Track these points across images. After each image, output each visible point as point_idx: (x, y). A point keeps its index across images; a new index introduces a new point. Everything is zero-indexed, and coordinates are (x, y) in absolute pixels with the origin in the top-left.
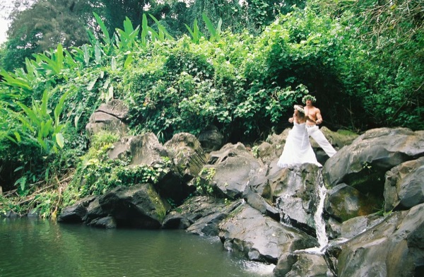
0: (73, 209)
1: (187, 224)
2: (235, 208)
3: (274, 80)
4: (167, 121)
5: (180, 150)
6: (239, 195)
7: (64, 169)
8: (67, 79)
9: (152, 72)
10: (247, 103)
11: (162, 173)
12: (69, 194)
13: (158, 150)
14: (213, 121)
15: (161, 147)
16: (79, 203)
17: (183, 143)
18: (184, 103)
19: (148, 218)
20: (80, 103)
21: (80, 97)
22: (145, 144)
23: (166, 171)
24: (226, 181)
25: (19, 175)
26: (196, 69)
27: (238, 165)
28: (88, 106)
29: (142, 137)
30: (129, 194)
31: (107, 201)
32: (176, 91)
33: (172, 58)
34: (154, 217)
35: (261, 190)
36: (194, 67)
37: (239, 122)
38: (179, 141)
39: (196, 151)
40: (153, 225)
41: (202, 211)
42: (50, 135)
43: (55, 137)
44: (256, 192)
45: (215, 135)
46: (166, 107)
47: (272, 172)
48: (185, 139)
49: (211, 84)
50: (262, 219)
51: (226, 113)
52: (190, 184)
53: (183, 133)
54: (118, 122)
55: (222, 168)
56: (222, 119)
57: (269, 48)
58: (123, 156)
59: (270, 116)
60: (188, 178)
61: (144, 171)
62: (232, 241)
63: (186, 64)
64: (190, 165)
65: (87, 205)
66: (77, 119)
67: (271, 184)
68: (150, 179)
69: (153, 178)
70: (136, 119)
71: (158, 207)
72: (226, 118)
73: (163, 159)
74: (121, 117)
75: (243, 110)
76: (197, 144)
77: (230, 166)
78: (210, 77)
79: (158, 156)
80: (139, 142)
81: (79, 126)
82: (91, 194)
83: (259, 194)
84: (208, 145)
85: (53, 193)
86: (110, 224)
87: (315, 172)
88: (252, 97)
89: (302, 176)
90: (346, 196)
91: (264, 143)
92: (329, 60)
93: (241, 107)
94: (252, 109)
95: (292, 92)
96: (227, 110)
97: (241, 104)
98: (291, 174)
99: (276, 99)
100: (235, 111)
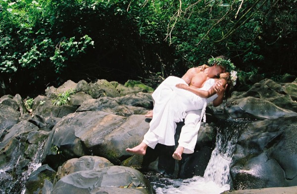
10: (30, 53)
51: (9, 63)
87: (39, 143)
88: (35, 47)
89: (25, 147)
90: (47, 180)
91: (39, 96)
92: (118, 10)
93: (25, 57)
94: (34, 59)
95: (76, 43)
96: (13, 59)
97: (25, 54)
98: (17, 143)
99: (62, 49)
100: (20, 61)
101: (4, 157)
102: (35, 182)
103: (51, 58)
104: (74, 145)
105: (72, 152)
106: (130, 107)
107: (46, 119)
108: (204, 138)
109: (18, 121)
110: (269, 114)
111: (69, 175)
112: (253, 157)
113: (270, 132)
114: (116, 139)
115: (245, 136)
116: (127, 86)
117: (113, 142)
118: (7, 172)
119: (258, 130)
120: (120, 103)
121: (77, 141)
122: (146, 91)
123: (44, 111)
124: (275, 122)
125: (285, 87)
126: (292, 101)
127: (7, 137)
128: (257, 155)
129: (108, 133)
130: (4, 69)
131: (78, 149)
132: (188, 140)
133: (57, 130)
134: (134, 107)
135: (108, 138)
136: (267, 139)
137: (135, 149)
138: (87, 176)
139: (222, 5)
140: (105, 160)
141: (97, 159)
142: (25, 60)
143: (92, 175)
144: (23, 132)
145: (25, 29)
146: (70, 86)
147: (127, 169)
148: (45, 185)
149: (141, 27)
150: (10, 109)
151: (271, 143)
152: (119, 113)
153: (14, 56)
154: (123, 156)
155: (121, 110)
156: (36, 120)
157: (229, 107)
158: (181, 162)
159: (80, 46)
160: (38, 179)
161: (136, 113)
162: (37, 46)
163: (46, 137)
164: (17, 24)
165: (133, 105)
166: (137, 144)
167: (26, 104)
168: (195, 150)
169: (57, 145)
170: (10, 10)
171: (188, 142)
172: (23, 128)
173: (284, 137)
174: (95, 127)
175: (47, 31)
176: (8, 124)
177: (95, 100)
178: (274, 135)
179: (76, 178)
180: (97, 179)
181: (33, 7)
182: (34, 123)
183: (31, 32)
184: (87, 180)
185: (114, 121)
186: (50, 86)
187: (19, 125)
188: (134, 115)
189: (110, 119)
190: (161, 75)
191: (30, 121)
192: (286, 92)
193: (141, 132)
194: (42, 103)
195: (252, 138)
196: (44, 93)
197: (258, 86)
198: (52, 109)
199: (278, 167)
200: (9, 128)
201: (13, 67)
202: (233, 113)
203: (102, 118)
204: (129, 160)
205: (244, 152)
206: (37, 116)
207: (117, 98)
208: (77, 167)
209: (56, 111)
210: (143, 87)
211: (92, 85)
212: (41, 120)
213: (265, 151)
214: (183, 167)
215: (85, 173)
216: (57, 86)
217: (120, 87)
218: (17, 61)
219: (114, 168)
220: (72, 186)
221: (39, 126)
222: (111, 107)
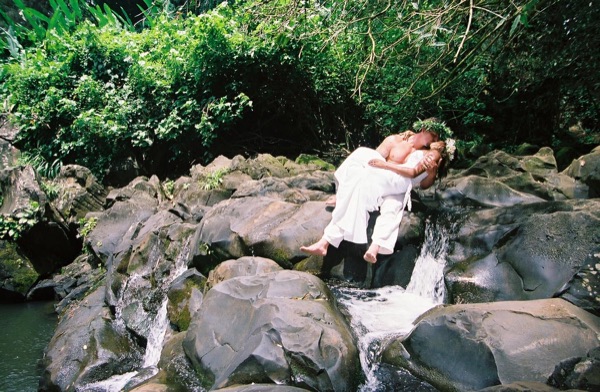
3: (207, 88)
4: (63, 145)
5: (67, 189)
9: (46, 75)
10: (169, 120)
11: (26, 225)
13: (28, 192)
17: (72, 180)
22: (15, 181)
23: (31, 222)
26: (109, 71)
27: (123, 216)
32: (74, 103)
33: (77, 56)
34: (9, 288)
35: (119, 261)
38: (67, 176)
39: (88, 190)
46: (63, 126)
48: (74, 173)
51: (143, 134)
52: (78, 236)
53: (70, 166)
54: (5, 146)
55: (105, 218)
63: (95, 64)
64: (76, 210)
67: (132, 253)
68: (7, 235)
69: (11, 233)
72: (142, 141)
73: (32, 205)
74: (10, 138)
76: (91, 180)
79: (27, 200)
80: (7, 179)
83: (115, 268)
87: (184, 239)
88: (175, 112)
89: (166, 245)
90: (195, 289)
91: (182, 177)
92: (286, 58)
93: (163, 125)
94: (174, 128)
95: (228, 104)
96: (147, 129)
97: (163, 121)
98: (155, 240)
99: (210, 113)
100: (156, 131)
101: (139, 257)
102: (180, 291)
103: (197, 127)
104: (229, 243)
105: (227, 252)
106: (304, 190)
107: (192, 208)
108: (408, 233)
109: (156, 211)
110: (500, 200)
111: (224, 281)
112: (478, 259)
113: (502, 224)
114: (287, 234)
115: (466, 230)
116: (299, 163)
117: (282, 238)
118: (144, 277)
119: (486, 222)
120: (290, 186)
121: (232, 238)
122: (325, 169)
123: (190, 198)
124: (509, 211)
125: (525, 161)
126: (533, 181)
127: (142, 232)
128: (482, 257)
129: (275, 226)
130: (136, 142)
131: (235, 248)
132: (385, 235)
133: (206, 222)
134: (310, 191)
135: (276, 233)
136: (497, 234)
137: (313, 248)
138: (248, 284)
139: (434, 44)
140: (272, 262)
141: (260, 261)
142: (163, 130)
143: (254, 282)
144: (163, 225)
145: (162, 88)
146: (222, 163)
147: (302, 274)
148: (192, 295)
149: (317, 80)
150: (145, 195)
151: (502, 241)
152: (288, 199)
153: (148, 124)
154: (296, 257)
155: (292, 195)
156: (179, 209)
157: (443, 190)
158: (375, 266)
159: (235, 109)
160: (184, 287)
161: (313, 199)
162: (178, 109)
163: (192, 231)
164: (152, 82)
165: (309, 188)
166: (314, 241)
167: (165, 188)
168: (395, 249)
169: (207, 242)
170: (142, 63)
171: (385, 239)
172: (162, 221)
173: (521, 232)
174: (256, 218)
175: (191, 90)
176: (143, 215)
177: (256, 181)
178: (507, 229)
179: (233, 286)
180: (261, 287)
181: (171, 58)
182: (176, 213)
183: (169, 91)
184: (247, 289)
185: (283, 211)
186: (196, 163)
187: (157, 216)
188: (309, 202)
189: (277, 207)
190: (345, 146)
191: (171, 211)
192: (524, 168)
193: (319, 224)
194: (185, 187)
195: (476, 233)
196: (188, 174)
197: (485, 161)
198: (199, 195)
199: (513, 274)
200: (145, 221)
201: (147, 140)
202: (447, 200)
203: (267, 206)
204: (304, 263)
205: (465, 252)
206: (180, 205)
207: (286, 179)
208: (234, 272)
209: (204, 198)
210: (321, 163)
211: (252, 162)
212: (185, 209)
213: (494, 252)
214: (378, 272)
215: (245, 279)
216: (204, 165)
217: (289, 164)
218: (152, 131)
219: (285, 274)
220: (228, 296)
221: (183, 218)
222: (279, 191)
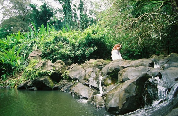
0: (23, 85)
1: (61, 88)
2: (75, 83)
3: (87, 45)
4: (54, 56)
5: (58, 65)
6: (77, 79)
7: (19, 72)
8: (22, 43)
9: (50, 41)
10: (79, 51)
11: (52, 73)
12: (21, 80)
13: (51, 66)
14: (69, 57)
15: (52, 64)
16: (25, 82)
18: (60, 51)
19: (48, 87)
20: (26, 50)
21: (26, 48)
22: (47, 64)
23: (54, 72)
24: (72, 75)
25: (3, 74)
26: (64, 41)
27: (76, 70)
28: (29, 51)
29: (46, 61)
30: (42, 79)
31: (35, 82)
32: (57, 47)
33: (56, 37)
34: (50, 86)
35: (83, 77)
36: (63, 40)
37: (77, 57)
38: (58, 63)
39: (63, 66)
40: (49, 89)
41: (65, 84)
42: (15, 60)
43: (17, 61)
44: (82, 78)
45: (70, 61)
46: (54, 52)
47: (87, 72)
48: (60, 62)
49: (68, 46)
50: (83, 86)
51: (73, 54)
52: (61, 76)
53: (59, 60)
54: (38, 57)
55: (71, 71)
56: (72, 56)
57: (86, 36)
58: (40, 67)
59: (86, 55)
60: (61, 74)
61: (47, 72)
62: (74, 93)
63: (61, 39)
64: (62, 70)
65: (27, 83)
66: (24, 55)
67: (86, 76)
68: (49, 75)
69: (50, 74)
70: (44, 56)
71: (51, 83)
72: (73, 56)
73: (53, 68)
74: (40, 55)
75: (78, 54)
76: (64, 64)
77: (74, 70)
78: (68, 43)
79: (51, 67)
80: (45, 63)
81: (25, 58)
82: (29, 79)
83: (83, 79)
84: (67, 64)
85: (16, 80)
86: (36, 89)
87: (99, 72)
89: (96, 73)
94: (81, 53)
98: (92, 73)
101: (89, 76)
103: (85, 53)
118: (93, 79)
121: (120, 67)
148: (108, 80)
160: (106, 78)
162: (81, 49)
164: (74, 44)
169: (113, 69)
186: (86, 61)
187: (88, 69)
198: (92, 66)
